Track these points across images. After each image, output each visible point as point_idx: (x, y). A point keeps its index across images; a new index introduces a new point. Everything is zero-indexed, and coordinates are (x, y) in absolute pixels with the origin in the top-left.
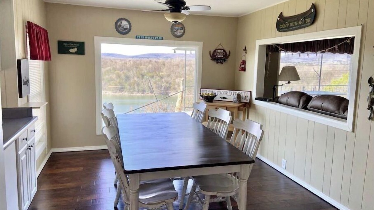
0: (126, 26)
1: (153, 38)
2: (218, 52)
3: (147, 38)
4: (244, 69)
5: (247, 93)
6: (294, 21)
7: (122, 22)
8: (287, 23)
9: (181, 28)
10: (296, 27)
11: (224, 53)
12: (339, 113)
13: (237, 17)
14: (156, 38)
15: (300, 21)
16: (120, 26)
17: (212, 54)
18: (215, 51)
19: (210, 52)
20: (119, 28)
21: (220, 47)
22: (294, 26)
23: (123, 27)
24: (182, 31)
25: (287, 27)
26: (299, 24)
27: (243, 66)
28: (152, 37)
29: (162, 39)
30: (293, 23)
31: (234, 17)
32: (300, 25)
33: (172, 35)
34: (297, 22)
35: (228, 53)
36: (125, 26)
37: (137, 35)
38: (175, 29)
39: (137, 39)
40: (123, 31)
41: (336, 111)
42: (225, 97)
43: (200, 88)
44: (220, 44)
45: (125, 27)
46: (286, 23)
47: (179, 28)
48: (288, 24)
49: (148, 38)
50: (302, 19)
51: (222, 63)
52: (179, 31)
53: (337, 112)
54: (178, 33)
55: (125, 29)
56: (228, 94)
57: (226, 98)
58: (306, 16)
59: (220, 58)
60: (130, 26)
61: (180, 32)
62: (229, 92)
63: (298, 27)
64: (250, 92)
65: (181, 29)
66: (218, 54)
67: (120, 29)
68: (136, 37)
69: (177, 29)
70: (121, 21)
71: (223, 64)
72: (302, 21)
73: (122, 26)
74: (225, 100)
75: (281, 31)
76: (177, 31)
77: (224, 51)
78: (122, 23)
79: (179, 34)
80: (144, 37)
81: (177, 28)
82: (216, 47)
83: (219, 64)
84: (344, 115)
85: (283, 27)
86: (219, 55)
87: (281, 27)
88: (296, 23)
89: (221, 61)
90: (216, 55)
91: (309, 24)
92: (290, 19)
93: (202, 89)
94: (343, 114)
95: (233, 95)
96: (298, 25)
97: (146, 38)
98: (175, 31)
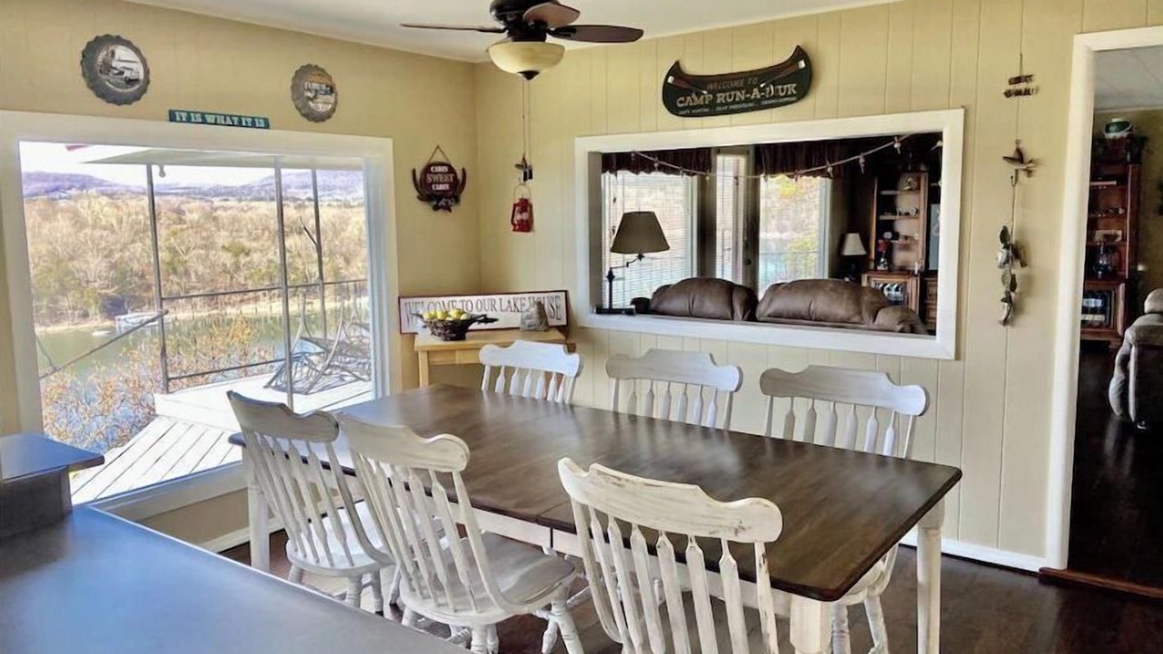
0: (131, 69)
1: (233, 122)
2: (436, 173)
3: (213, 121)
4: (526, 226)
5: (556, 297)
6: (736, 89)
7: (113, 53)
8: (705, 92)
9: (327, 86)
10: (745, 105)
11: (452, 175)
12: (862, 319)
13: (472, 61)
14: (244, 124)
15: (756, 90)
16: (107, 67)
17: (421, 180)
18: (427, 170)
19: (414, 172)
20: (104, 77)
21: (439, 158)
22: (734, 102)
23: (121, 73)
24: (331, 98)
25: (707, 103)
26: (753, 97)
27: (525, 216)
28: (231, 116)
29: (267, 126)
30: (727, 94)
31: (464, 60)
32: (757, 101)
33: (297, 113)
34: (743, 92)
35: (460, 176)
36: (128, 69)
37: (173, 108)
38: (309, 90)
39: (173, 124)
40: (119, 90)
41: (854, 316)
42: (491, 315)
43: (397, 295)
44: (438, 147)
45: (127, 74)
46: (703, 94)
47: (321, 89)
48: (711, 96)
49: (216, 119)
50: (762, 85)
51: (448, 208)
52: (321, 98)
53: (856, 319)
54: (320, 105)
55: (130, 82)
56: (497, 306)
57: (493, 320)
58: (777, 77)
59: (443, 194)
60: (147, 72)
61: (325, 103)
62: (501, 299)
63: (751, 105)
64: (564, 293)
65: (326, 93)
66: (436, 178)
67: (109, 81)
68: (172, 117)
69: (316, 91)
70: (111, 48)
71: (450, 210)
72: (761, 90)
73: (115, 68)
74: (489, 326)
75: (681, 113)
76: (315, 97)
77: (451, 170)
78: (117, 57)
79: (324, 110)
80: (203, 115)
81: (315, 86)
82: (428, 158)
83: (440, 211)
84: (876, 322)
85: (691, 104)
86: (439, 183)
87: (681, 102)
88: (741, 95)
89: (447, 203)
90: (430, 181)
91: (793, 99)
92: (713, 82)
93: (403, 301)
94: (874, 320)
95: (513, 309)
96: (747, 100)
97: (210, 119)
98: (309, 98)
